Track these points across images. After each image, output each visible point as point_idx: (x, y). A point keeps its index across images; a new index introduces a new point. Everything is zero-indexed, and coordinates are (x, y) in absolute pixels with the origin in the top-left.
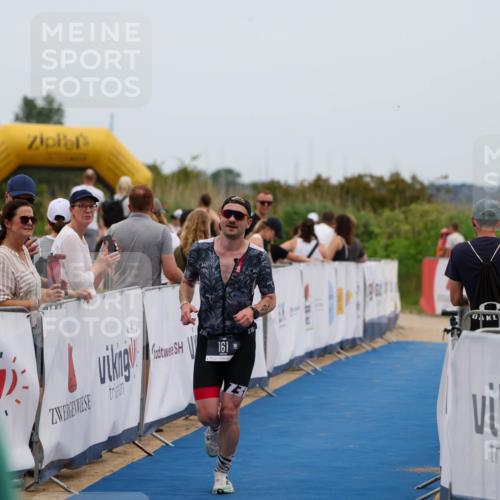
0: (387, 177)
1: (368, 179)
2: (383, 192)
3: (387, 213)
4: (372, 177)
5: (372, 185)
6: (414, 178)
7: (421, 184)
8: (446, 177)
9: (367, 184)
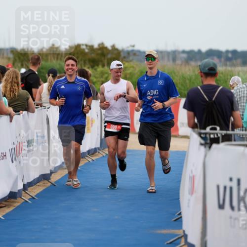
0: (96, 46)
1: (84, 47)
2: (93, 55)
3: (100, 69)
4: (86, 45)
5: (87, 51)
6: (113, 46)
7: (117, 50)
8: (134, 46)
9: (84, 50)
